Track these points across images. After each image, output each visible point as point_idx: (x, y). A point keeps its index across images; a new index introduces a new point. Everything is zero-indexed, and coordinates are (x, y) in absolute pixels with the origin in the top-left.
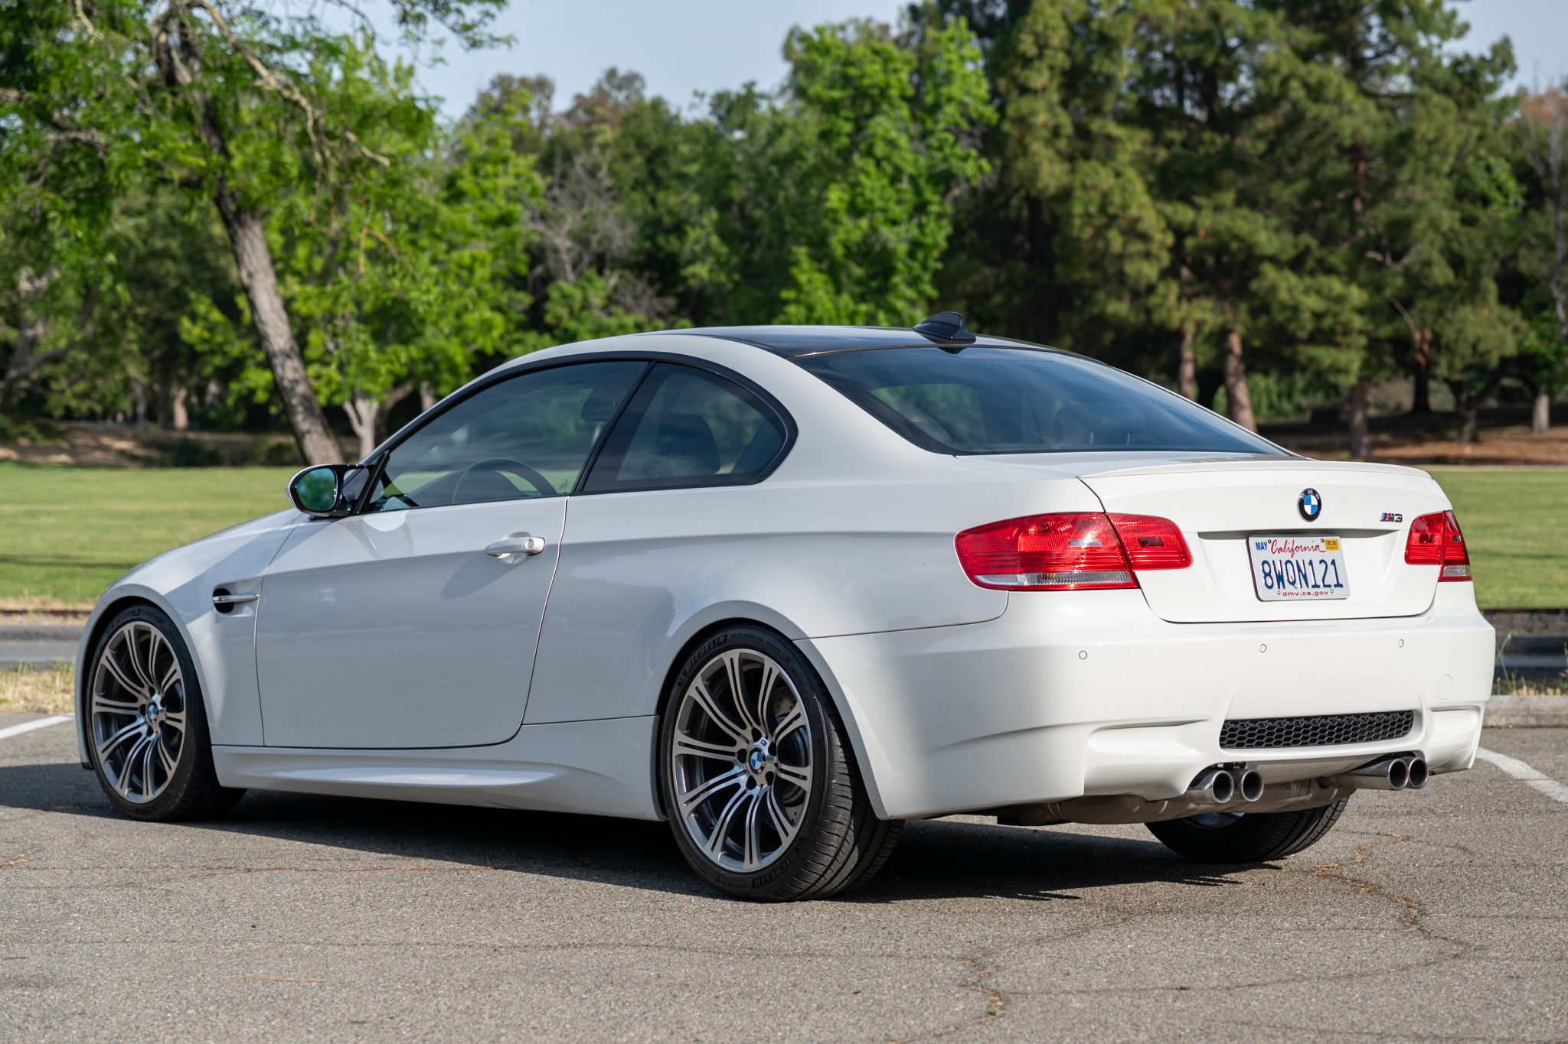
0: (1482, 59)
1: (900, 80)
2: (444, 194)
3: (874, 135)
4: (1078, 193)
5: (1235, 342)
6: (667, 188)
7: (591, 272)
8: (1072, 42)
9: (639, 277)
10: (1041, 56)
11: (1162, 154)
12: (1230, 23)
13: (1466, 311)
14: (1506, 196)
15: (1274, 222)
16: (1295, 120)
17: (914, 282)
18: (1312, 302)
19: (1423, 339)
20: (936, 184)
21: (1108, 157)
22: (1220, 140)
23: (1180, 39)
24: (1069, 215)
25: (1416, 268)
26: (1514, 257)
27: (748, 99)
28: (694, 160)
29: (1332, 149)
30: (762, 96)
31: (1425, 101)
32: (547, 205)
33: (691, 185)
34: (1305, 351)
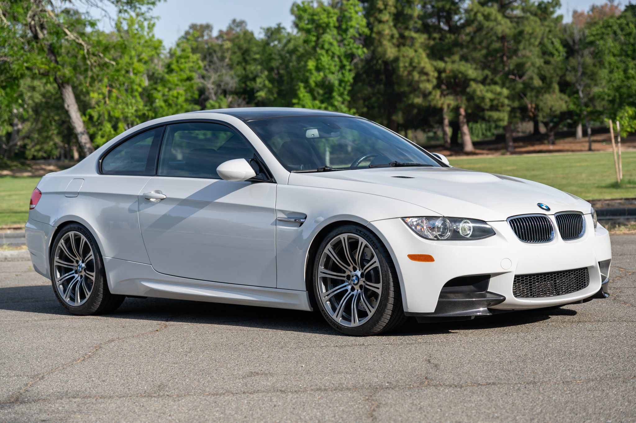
0: (548, 2)
1: (333, 20)
2: (166, 70)
3: (324, 41)
4: (401, 59)
5: (462, 111)
6: (250, 64)
7: (222, 97)
8: (397, 3)
9: (239, 98)
10: (385, 9)
11: (432, 43)
13: (547, 96)
14: (559, 53)
15: (474, 66)
16: (480, 28)
17: (341, 95)
18: (489, 95)
19: (532, 107)
20: (348, 58)
21: (412, 46)
22: (453, 37)
24: (398, 67)
25: (527, 81)
26: (564, 75)
27: (279, 29)
28: (258, 53)
29: (494, 38)
30: (284, 28)
31: (527, 19)
32: (204, 72)
33: (257, 63)
34: (488, 114)
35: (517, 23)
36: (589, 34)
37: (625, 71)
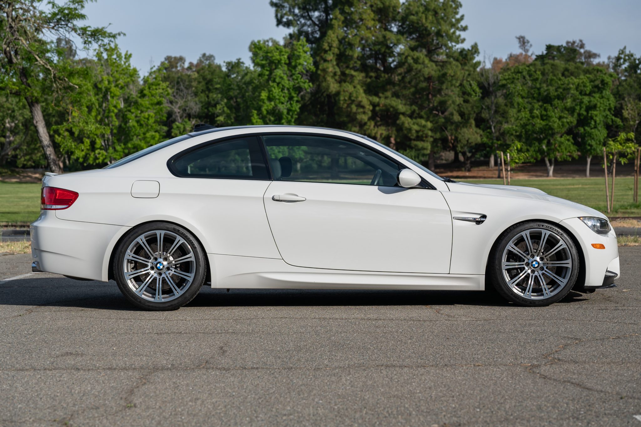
0: (469, 50)
1: (284, 58)
2: (139, 95)
3: (276, 75)
4: (342, 93)
6: (212, 92)
7: (186, 120)
8: (340, 45)
10: (330, 50)
11: (369, 80)
12: (389, 39)
13: (465, 130)
14: (476, 93)
15: (404, 102)
16: (410, 70)
18: (416, 127)
19: (451, 139)
20: (295, 91)
21: (351, 83)
22: (387, 76)
23: (375, 44)
24: (339, 100)
25: (448, 116)
26: (481, 112)
27: (239, 63)
28: (219, 84)
29: (422, 78)
30: (243, 63)
31: (450, 63)
32: (172, 98)
33: (218, 92)
34: (414, 143)
35: (442, 66)
36: (501, 78)
37: (531, 111)
